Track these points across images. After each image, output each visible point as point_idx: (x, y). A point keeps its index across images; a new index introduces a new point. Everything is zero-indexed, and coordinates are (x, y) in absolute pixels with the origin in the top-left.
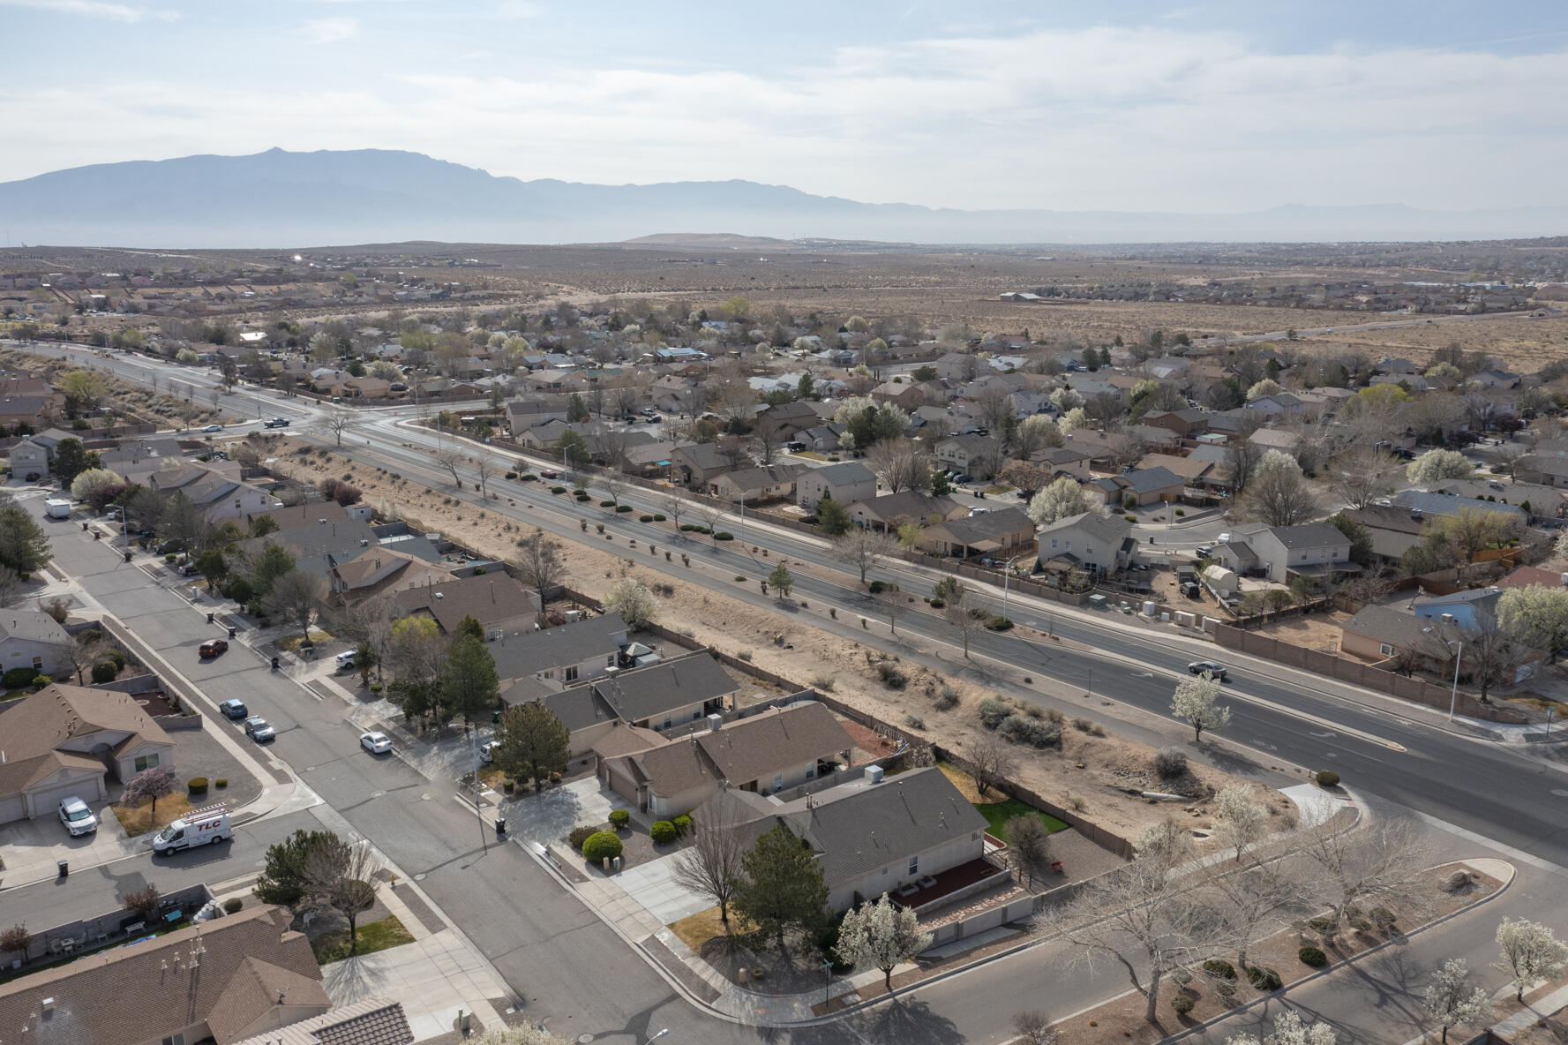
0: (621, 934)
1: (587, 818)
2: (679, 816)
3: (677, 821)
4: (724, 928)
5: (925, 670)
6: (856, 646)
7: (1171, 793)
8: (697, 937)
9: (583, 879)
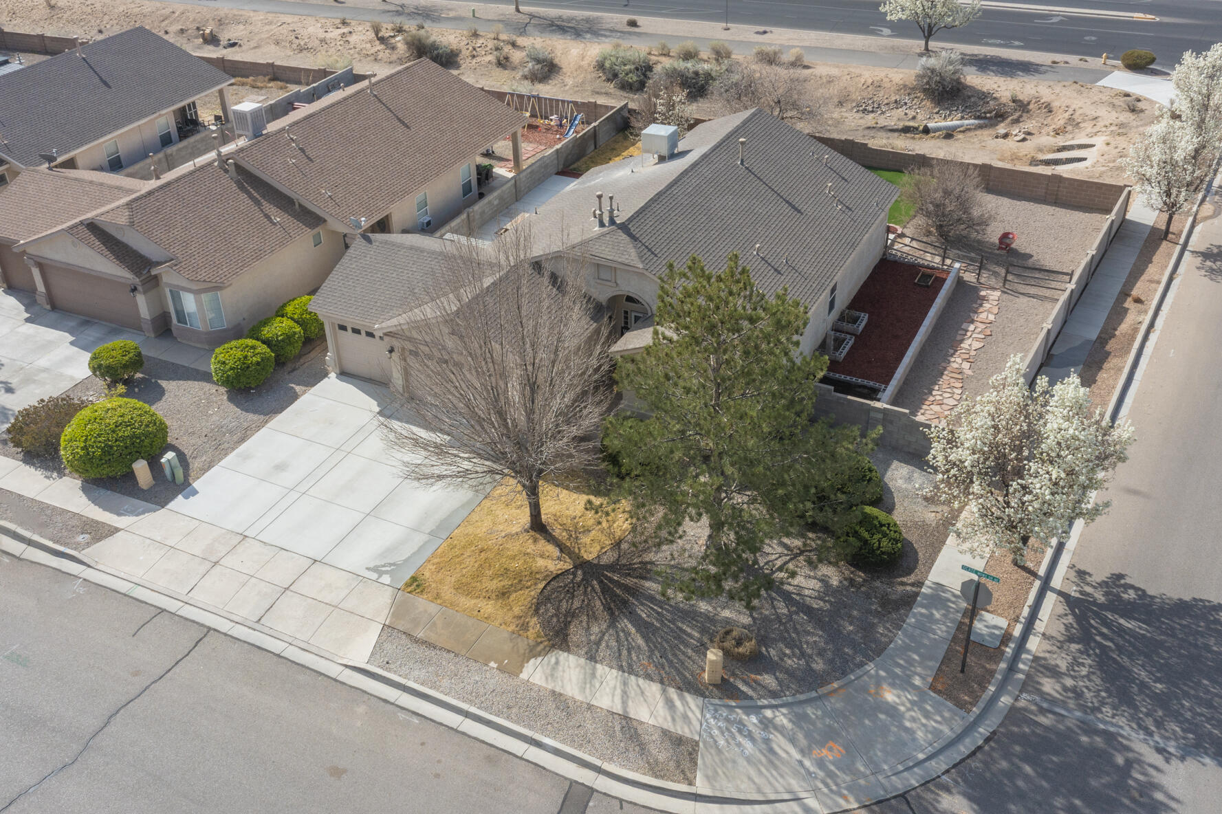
0: (293, 653)
1: (28, 380)
2: (266, 322)
3: (267, 332)
4: (552, 550)
5: (475, 35)
6: (344, 23)
7: (962, 118)
8: (503, 594)
9: (100, 532)
